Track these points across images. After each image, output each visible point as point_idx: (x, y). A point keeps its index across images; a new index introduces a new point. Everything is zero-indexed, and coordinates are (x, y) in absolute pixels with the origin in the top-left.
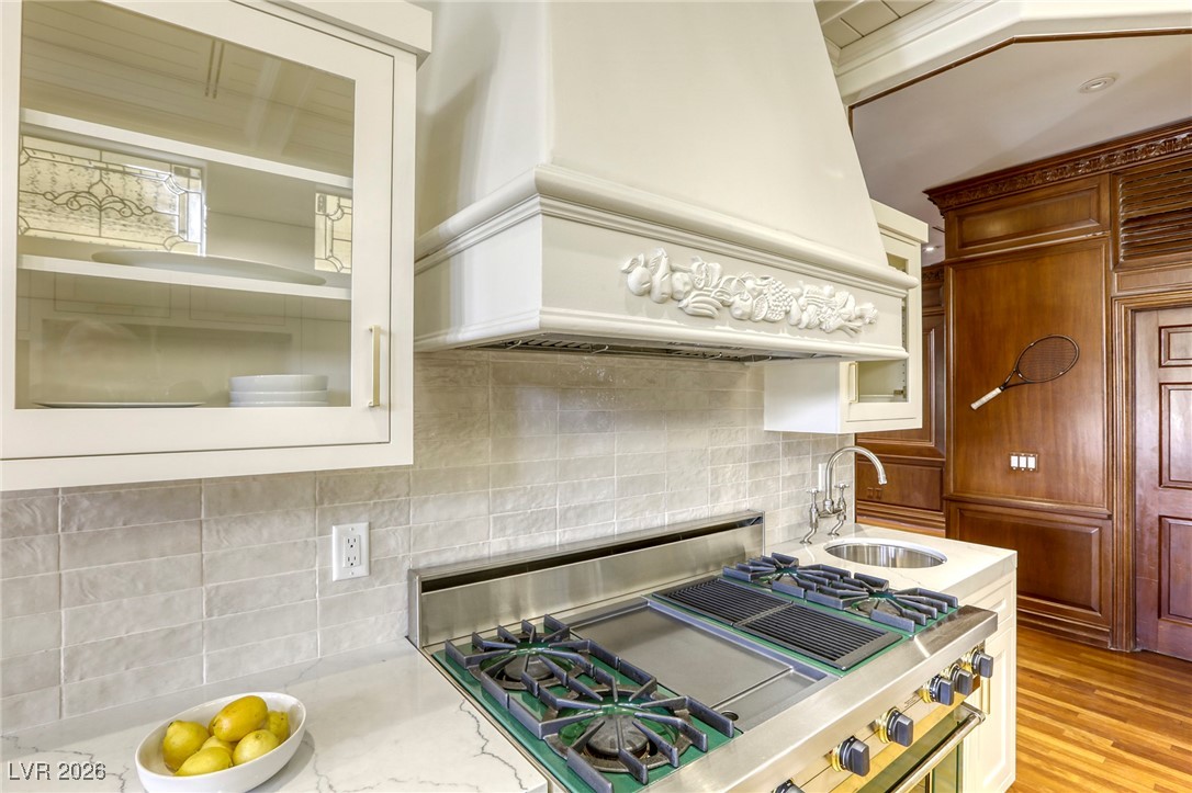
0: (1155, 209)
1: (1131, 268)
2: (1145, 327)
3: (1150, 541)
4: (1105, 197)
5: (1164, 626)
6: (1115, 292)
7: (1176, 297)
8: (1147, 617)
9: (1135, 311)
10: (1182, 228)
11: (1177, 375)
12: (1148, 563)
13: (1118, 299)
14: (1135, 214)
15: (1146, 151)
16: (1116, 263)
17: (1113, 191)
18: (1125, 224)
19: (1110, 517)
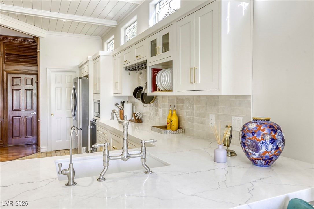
0: (12, 52)
1: (7, 64)
2: (10, 77)
3: (11, 122)
4: (2, 47)
5: (13, 140)
6: (4, 69)
7: (15, 72)
8: (10, 139)
9: (8, 73)
10: (16, 58)
11: (15, 88)
12: (10, 127)
13: (5, 70)
14: (8, 52)
15: (10, 40)
16: (4, 62)
17: (4, 46)
18: (6, 54)
19: (3, 118)
